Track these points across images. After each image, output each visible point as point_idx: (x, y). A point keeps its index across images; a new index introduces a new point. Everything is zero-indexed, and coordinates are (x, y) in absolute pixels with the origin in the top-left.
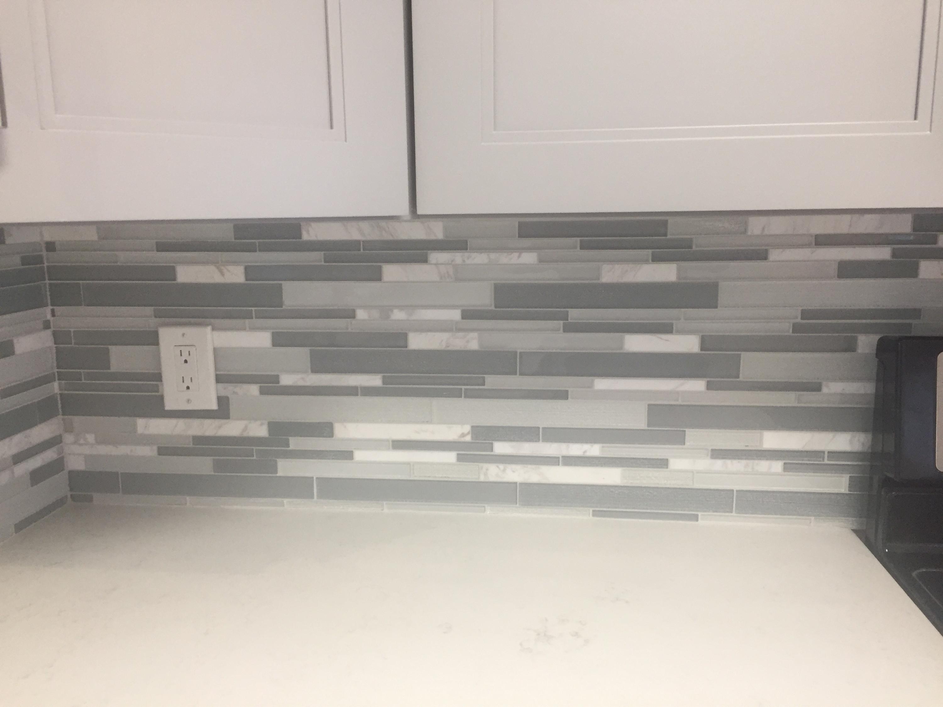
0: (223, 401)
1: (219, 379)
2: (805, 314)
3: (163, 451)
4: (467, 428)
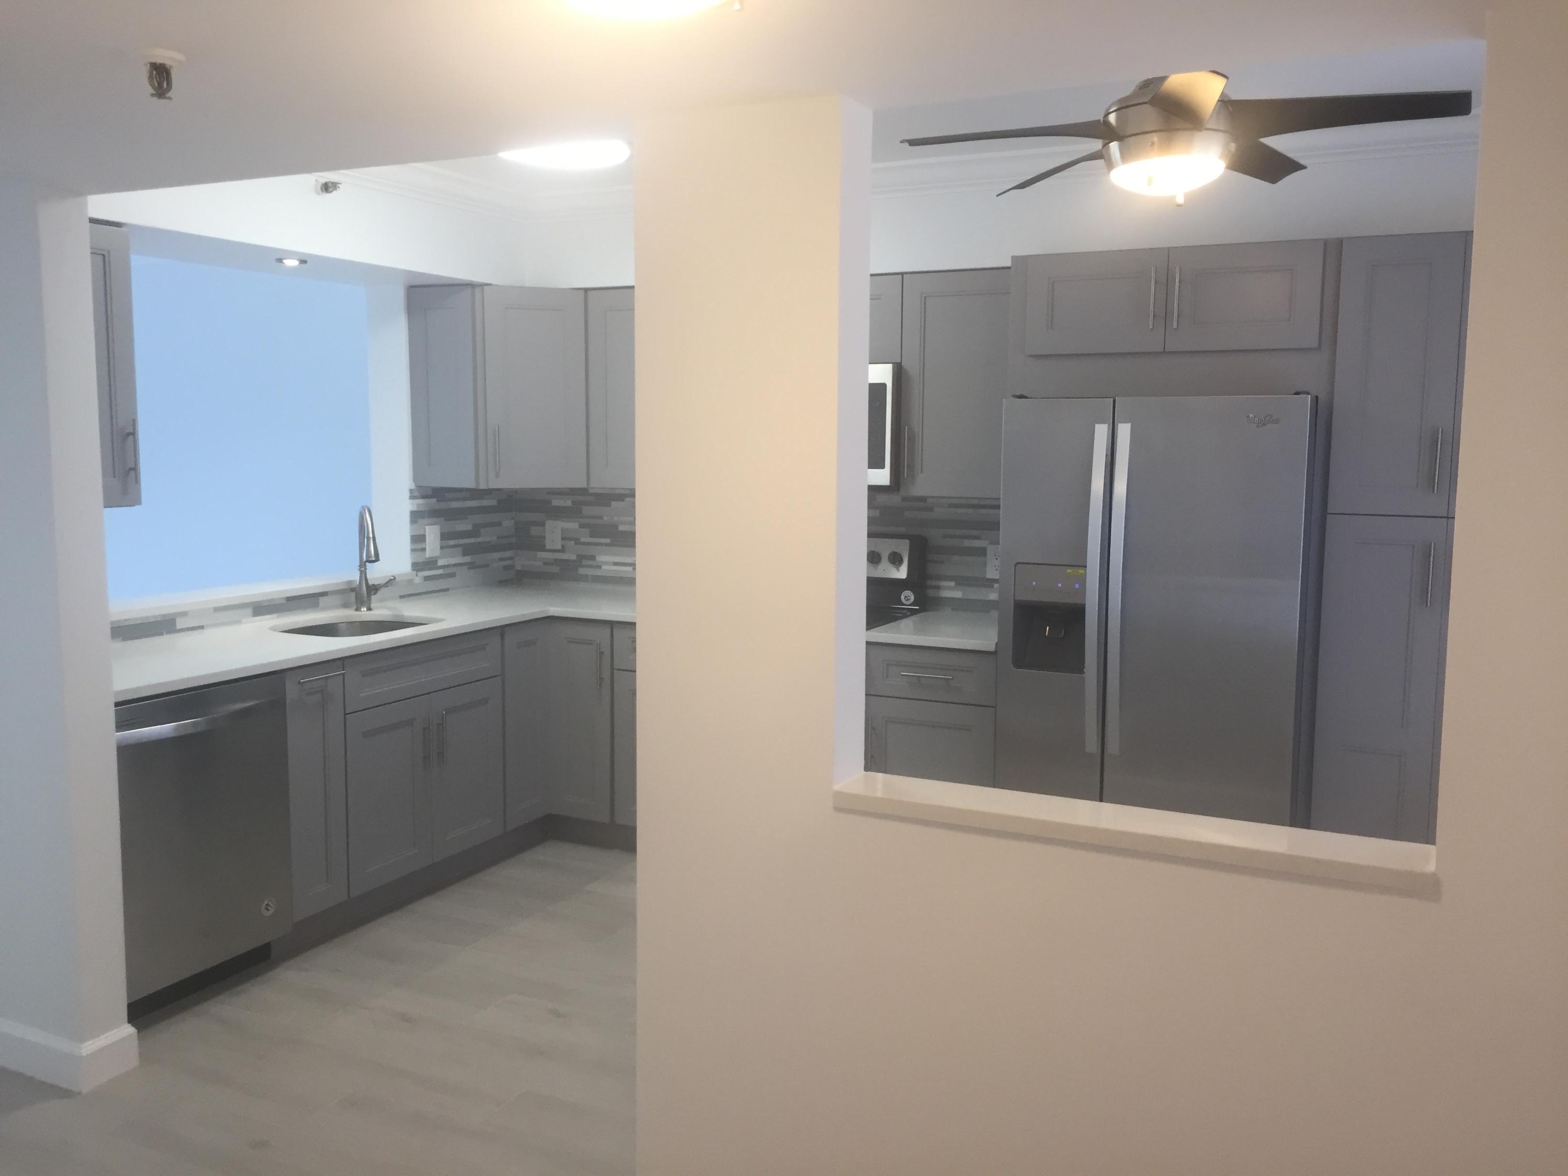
0: (563, 546)
1: (563, 539)
3: (545, 564)
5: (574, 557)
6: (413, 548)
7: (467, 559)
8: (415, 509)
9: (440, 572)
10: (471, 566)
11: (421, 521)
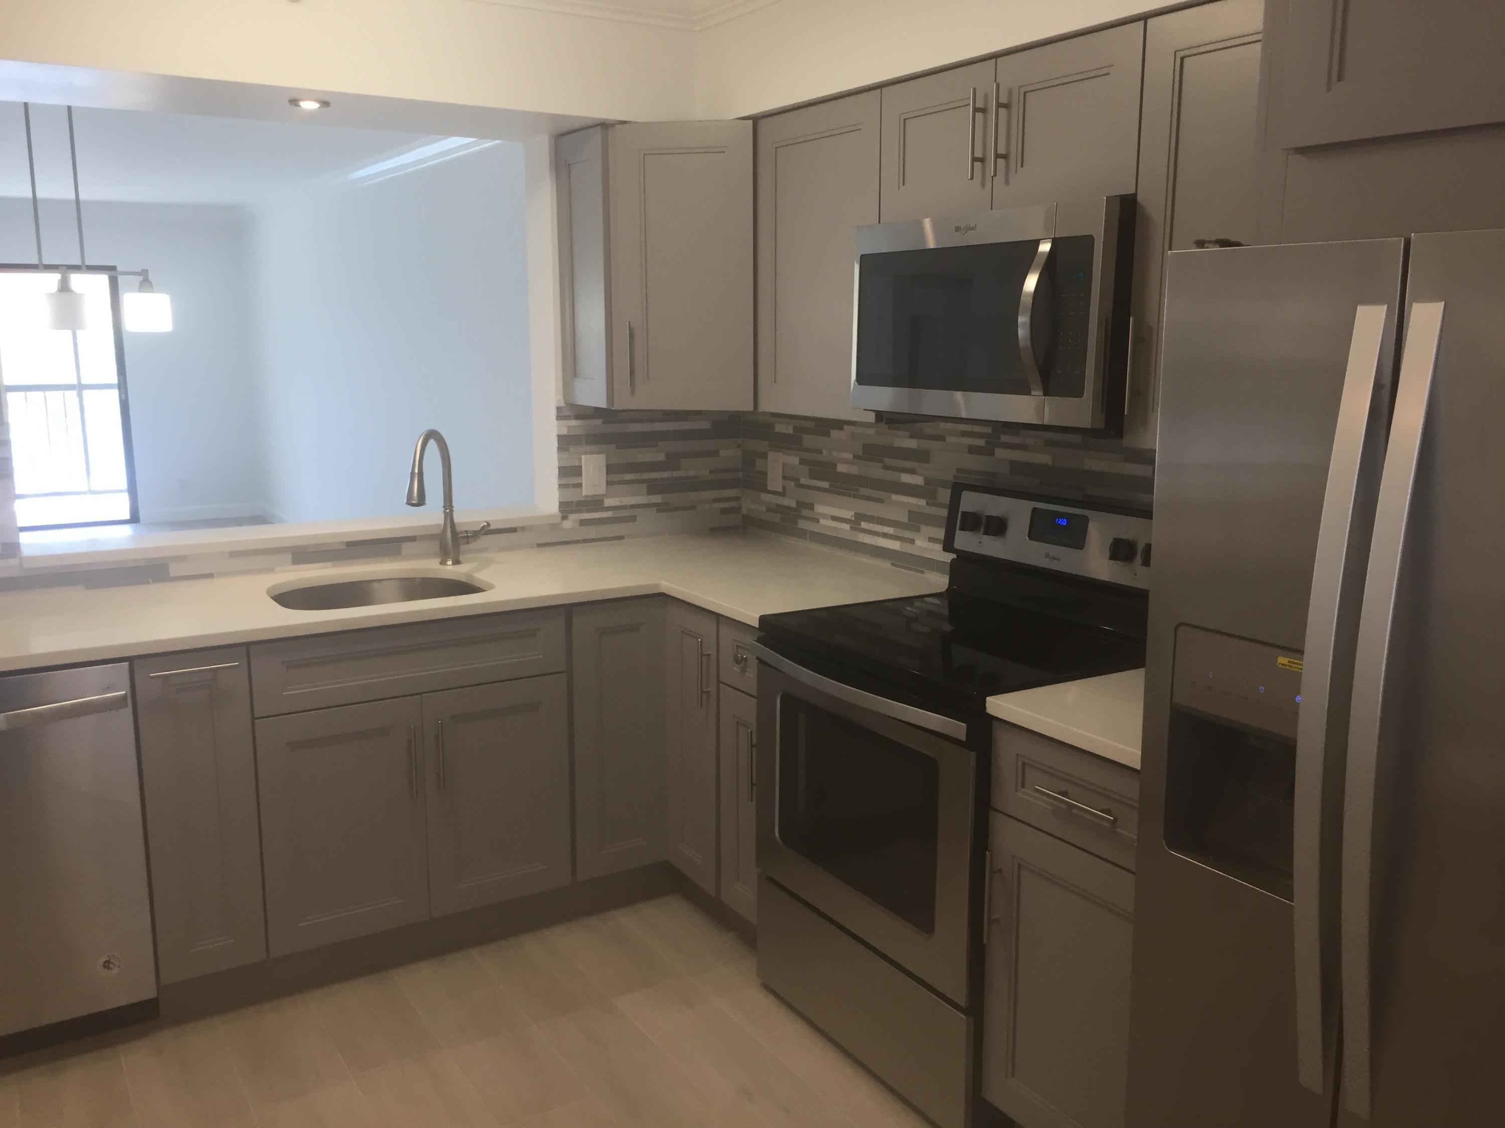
0: (784, 488)
1: (784, 478)
2: (958, 470)
3: (769, 510)
4: (853, 514)
5: (793, 505)
6: (562, 482)
7: (656, 499)
8: (564, 432)
9: (609, 514)
10: (661, 508)
11: (572, 449)
